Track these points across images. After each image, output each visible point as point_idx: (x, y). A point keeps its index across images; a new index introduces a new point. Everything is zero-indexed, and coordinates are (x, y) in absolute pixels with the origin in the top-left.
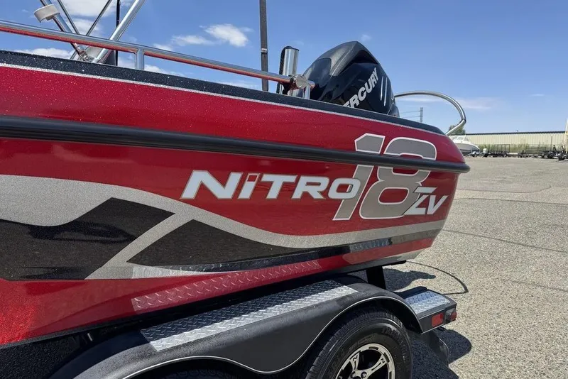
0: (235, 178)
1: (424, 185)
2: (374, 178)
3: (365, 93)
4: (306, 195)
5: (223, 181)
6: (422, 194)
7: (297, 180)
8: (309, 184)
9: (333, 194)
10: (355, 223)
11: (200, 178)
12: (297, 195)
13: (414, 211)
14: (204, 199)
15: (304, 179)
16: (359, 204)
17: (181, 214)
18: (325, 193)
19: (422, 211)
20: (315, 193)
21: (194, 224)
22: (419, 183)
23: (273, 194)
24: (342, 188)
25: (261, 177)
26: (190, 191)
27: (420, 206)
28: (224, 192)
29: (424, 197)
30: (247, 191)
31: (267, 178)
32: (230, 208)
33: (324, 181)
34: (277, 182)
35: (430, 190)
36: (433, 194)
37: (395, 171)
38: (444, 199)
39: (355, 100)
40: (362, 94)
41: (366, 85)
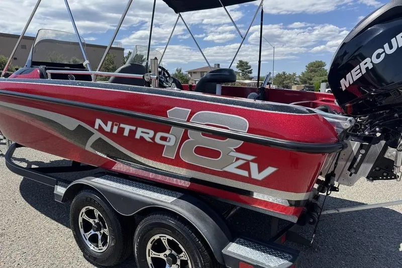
0: (110, 123)
1: (238, 150)
2: (185, 137)
3: (383, 56)
4: (142, 138)
5: (106, 124)
6: (238, 159)
7: (136, 129)
8: (142, 132)
9: (158, 140)
11: (98, 122)
12: (137, 136)
13: (232, 169)
14: (101, 129)
15: (140, 130)
16: (179, 150)
19: (245, 173)
20: (147, 138)
21: (100, 139)
22: (232, 148)
23: (126, 133)
24: (163, 139)
25: (119, 125)
26: (97, 127)
28: (107, 129)
29: (240, 162)
31: (122, 126)
33: (152, 133)
34: (127, 128)
35: (250, 158)
36: (253, 161)
37: (204, 135)
38: (270, 170)
39: (367, 64)
40: (378, 56)
41: (386, 46)
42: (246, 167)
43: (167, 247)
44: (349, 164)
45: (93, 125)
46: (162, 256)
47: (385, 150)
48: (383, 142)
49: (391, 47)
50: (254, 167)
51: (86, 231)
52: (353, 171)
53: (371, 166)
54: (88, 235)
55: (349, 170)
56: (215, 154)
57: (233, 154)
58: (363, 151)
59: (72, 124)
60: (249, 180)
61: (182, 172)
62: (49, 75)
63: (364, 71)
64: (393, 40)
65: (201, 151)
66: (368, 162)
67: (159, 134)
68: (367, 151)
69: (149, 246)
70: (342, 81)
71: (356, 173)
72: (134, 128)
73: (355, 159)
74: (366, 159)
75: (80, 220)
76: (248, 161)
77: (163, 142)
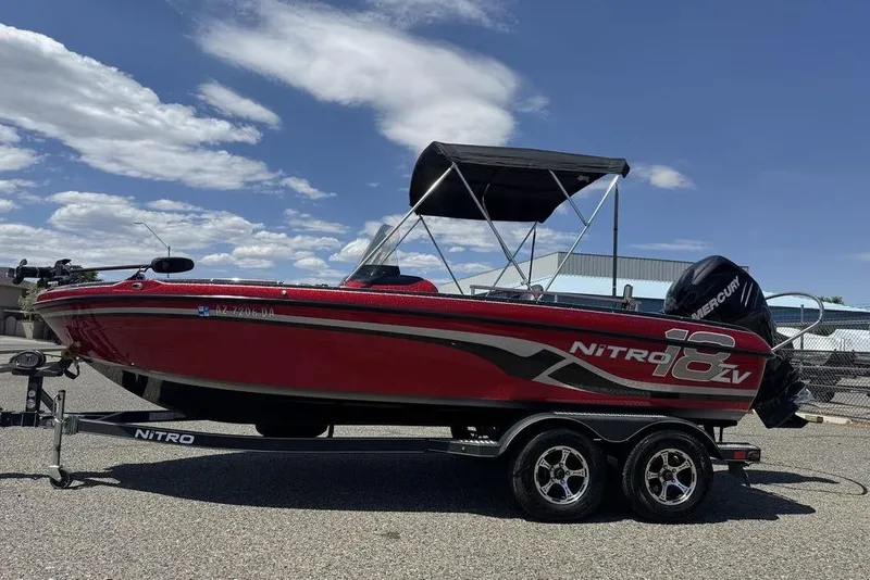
0: (593, 346)
1: (725, 362)
2: (681, 354)
3: (724, 298)
4: (633, 358)
5: (588, 347)
6: (724, 369)
7: (628, 350)
8: (635, 353)
9: (651, 360)
10: (669, 379)
11: (577, 345)
12: (628, 357)
13: (718, 378)
14: (579, 353)
15: (631, 351)
17: (569, 359)
18: (646, 358)
19: (728, 380)
20: (639, 358)
21: (574, 364)
22: (721, 361)
23: (614, 356)
24: (658, 358)
25: (607, 347)
26: (573, 350)
27: (725, 376)
28: (588, 352)
29: (727, 371)
30: (600, 352)
31: (610, 347)
32: (591, 359)
33: (645, 353)
34: (616, 351)
35: (733, 366)
36: (736, 369)
37: (699, 351)
38: (747, 374)
39: (714, 303)
40: (721, 298)
41: (725, 290)
42: (730, 375)
43: (666, 464)
45: (567, 349)
46: (658, 475)
49: (728, 292)
50: (736, 373)
51: (542, 484)
54: (547, 487)
56: (706, 367)
57: (720, 365)
59: (525, 348)
60: (730, 385)
63: (713, 308)
64: (728, 287)
65: (693, 366)
67: (655, 354)
69: (648, 467)
72: (625, 349)
75: (536, 470)
76: (732, 370)
77: (656, 362)
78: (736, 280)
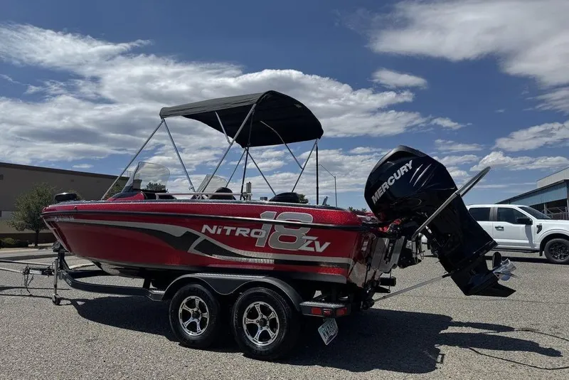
0: (215, 227)
1: (307, 235)
2: (273, 230)
3: (394, 180)
4: (240, 235)
5: (212, 228)
6: (307, 240)
7: (237, 229)
8: (241, 231)
9: (253, 235)
10: (267, 249)
11: (205, 227)
12: (237, 234)
13: (304, 248)
14: (207, 233)
15: (239, 229)
16: (268, 240)
17: (202, 237)
18: (249, 234)
19: (312, 249)
20: (244, 234)
21: (205, 240)
22: (304, 234)
23: (228, 233)
24: (257, 233)
25: (223, 227)
26: (203, 231)
27: (308, 246)
28: (213, 232)
29: (309, 242)
30: (219, 231)
31: (225, 228)
32: (214, 236)
33: (248, 230)
34: (229, 229)
35: (315, 238)
36: (317, 240)
37: (286, 227)
38: (327, 244)
39: (385, 186)
40: (391, 181)
41: (395, 174)
42: (312, 245)
43: (260, 313)
44: (384, 255)
45: (200, 231)
46: (254, 321)
47: (405, 243)
48: (403, 237)
49: (398, 175)
50: (317, 244)
51: (184, 321)
52: (387, 259)
53: (398, 255)
54: (187, 323)
55: (385, 259)
56: (292, 239)
57: (304, 237)
58: (392, 245)
59: (178, 231)
60: (315, 253)
61: (270, 255)
62: (157, 197)
63: (385, 191)
64: (398, 171)
65: (284, 238)
66: (396, 252)
67: (254, 231)
68: (394, 245)
69: (245, 314)
70: (373, 197)
71: (389, 261)
72: (235, 228)
73: (387, 251)
74: (395, 250)
75: (180, 311)
76: (314, 241)
77: (256, 236)
78: (410, 165)
